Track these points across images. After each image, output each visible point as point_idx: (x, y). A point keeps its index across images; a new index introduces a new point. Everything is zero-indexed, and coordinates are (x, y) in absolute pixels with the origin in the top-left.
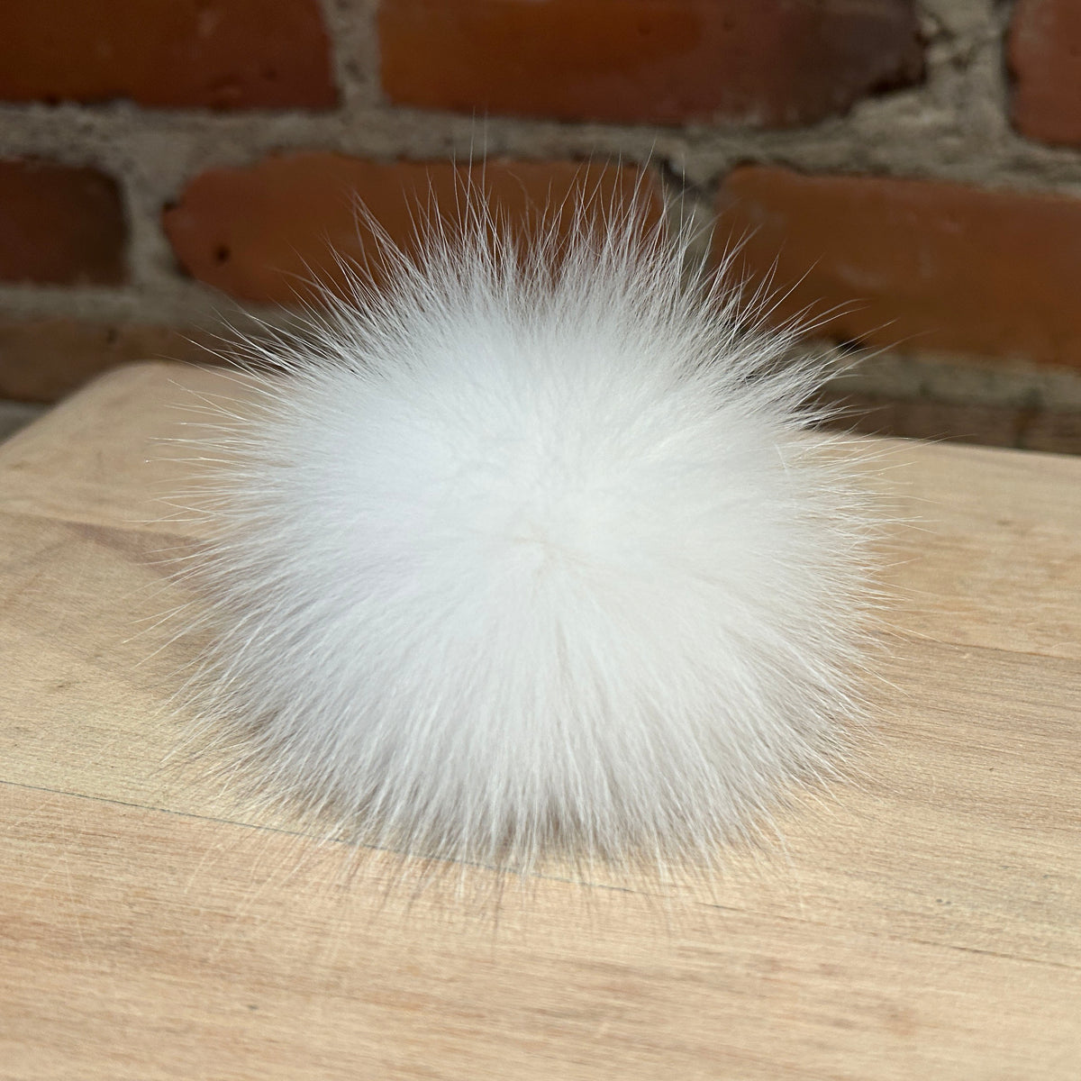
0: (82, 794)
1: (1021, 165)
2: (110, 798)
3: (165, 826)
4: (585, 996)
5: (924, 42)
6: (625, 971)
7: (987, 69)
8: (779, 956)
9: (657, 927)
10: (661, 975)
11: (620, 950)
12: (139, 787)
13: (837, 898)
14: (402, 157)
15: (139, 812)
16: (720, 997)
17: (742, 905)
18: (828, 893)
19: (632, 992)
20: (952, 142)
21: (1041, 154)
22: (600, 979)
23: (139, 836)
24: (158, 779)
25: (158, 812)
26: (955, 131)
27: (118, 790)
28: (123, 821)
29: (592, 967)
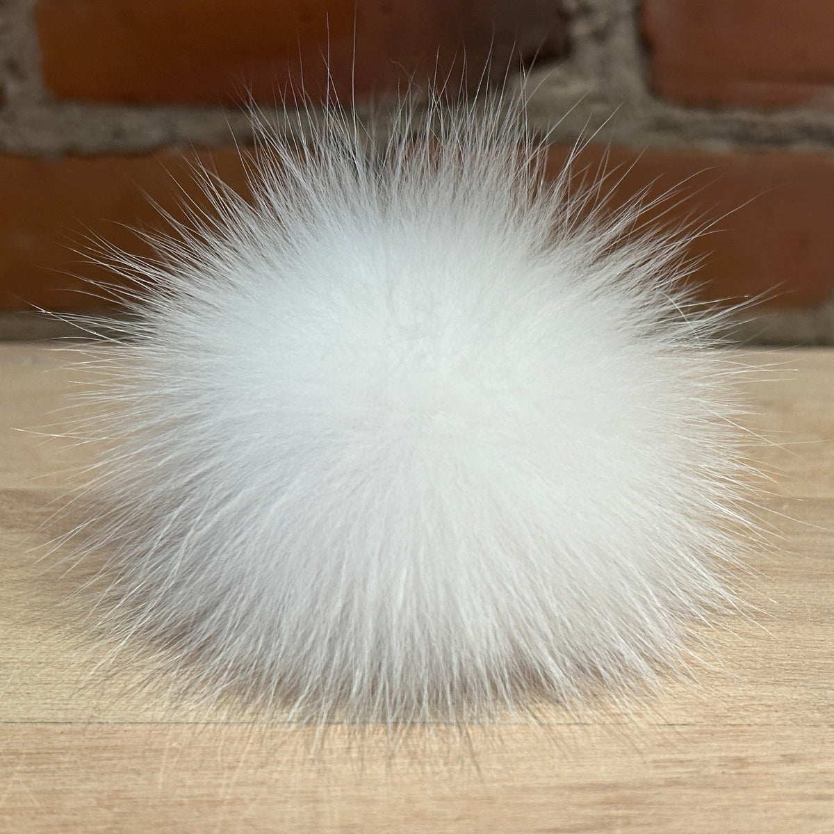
0: (7, 720)
1: (662, 125)
2: (41, 720)
3: (109, 736)
4: (589, 812)
5: (565, 17)
6: (614, 786)
7: (624, 39)
8: (743, 755)
9: (625, 748)
10: (647, 785)
11: (604, 772)
12: (65, 707)
13: (770, 703)
14: (71, 153)
15: (78, 728)
16: (708, 794)
17: (691, 720)
18: (760, 701)
19: (629, 803)
20: (599, 108)
21: (678, 114)
22: (593, 797)
23: (87, 748)
24: (82, 698)
25: (97, 725)
26: (600, 98)
27: (45, 712)
28: (63, 738)
29: (583, 788)
